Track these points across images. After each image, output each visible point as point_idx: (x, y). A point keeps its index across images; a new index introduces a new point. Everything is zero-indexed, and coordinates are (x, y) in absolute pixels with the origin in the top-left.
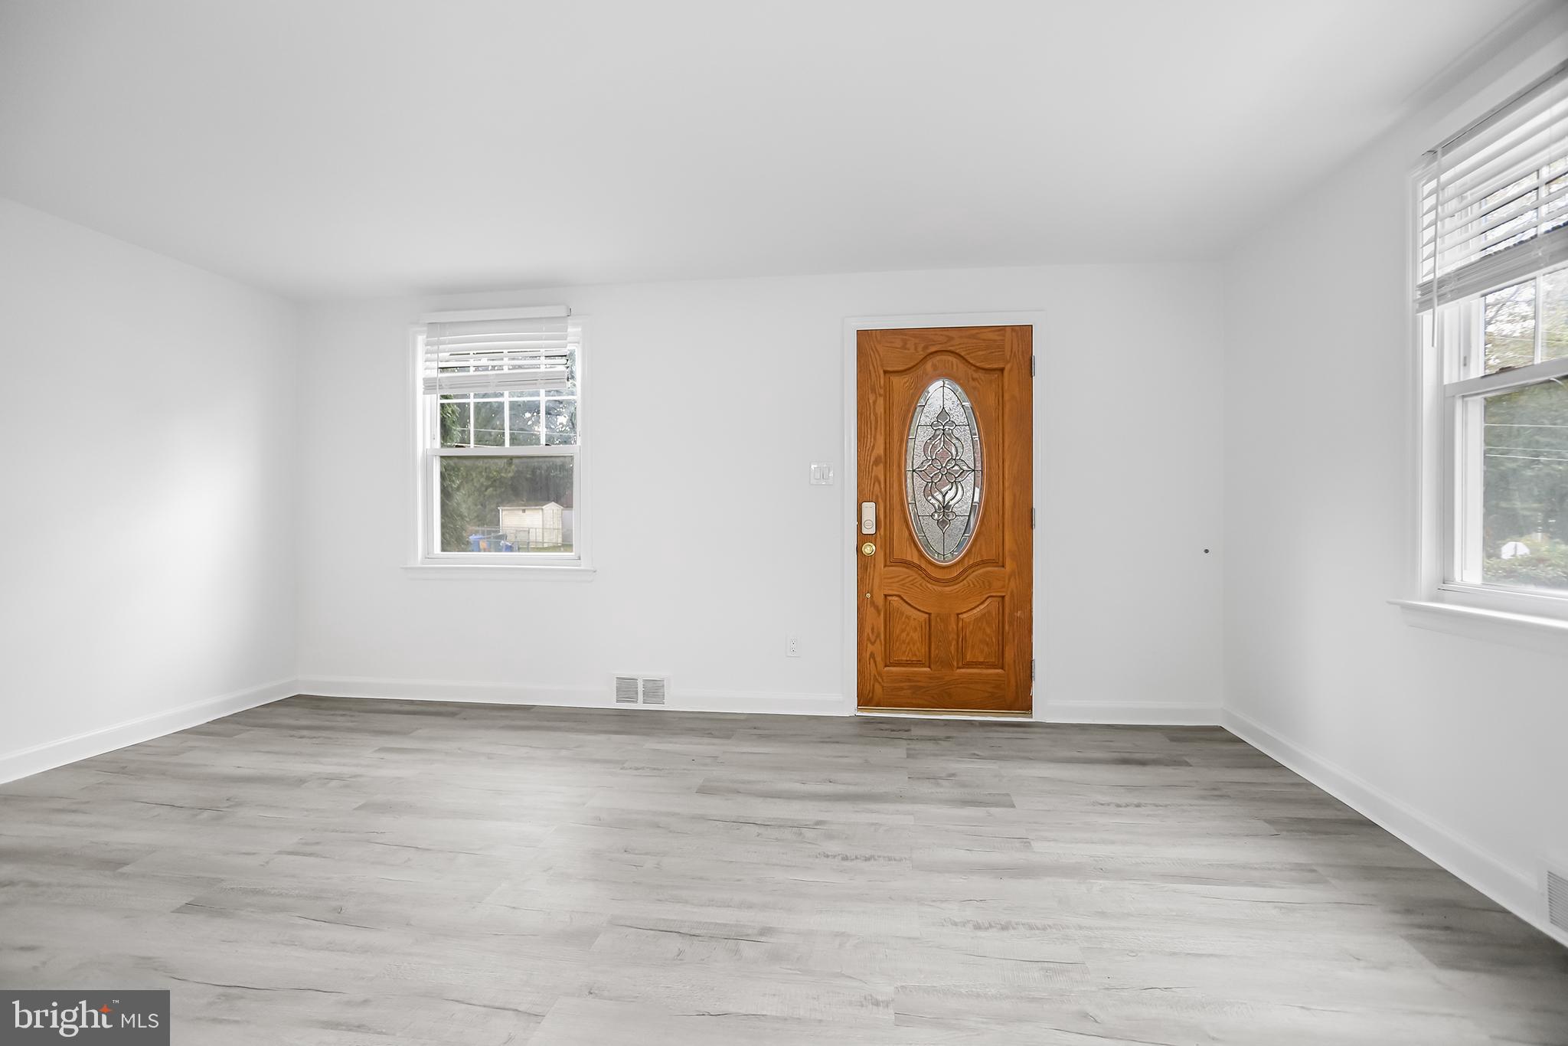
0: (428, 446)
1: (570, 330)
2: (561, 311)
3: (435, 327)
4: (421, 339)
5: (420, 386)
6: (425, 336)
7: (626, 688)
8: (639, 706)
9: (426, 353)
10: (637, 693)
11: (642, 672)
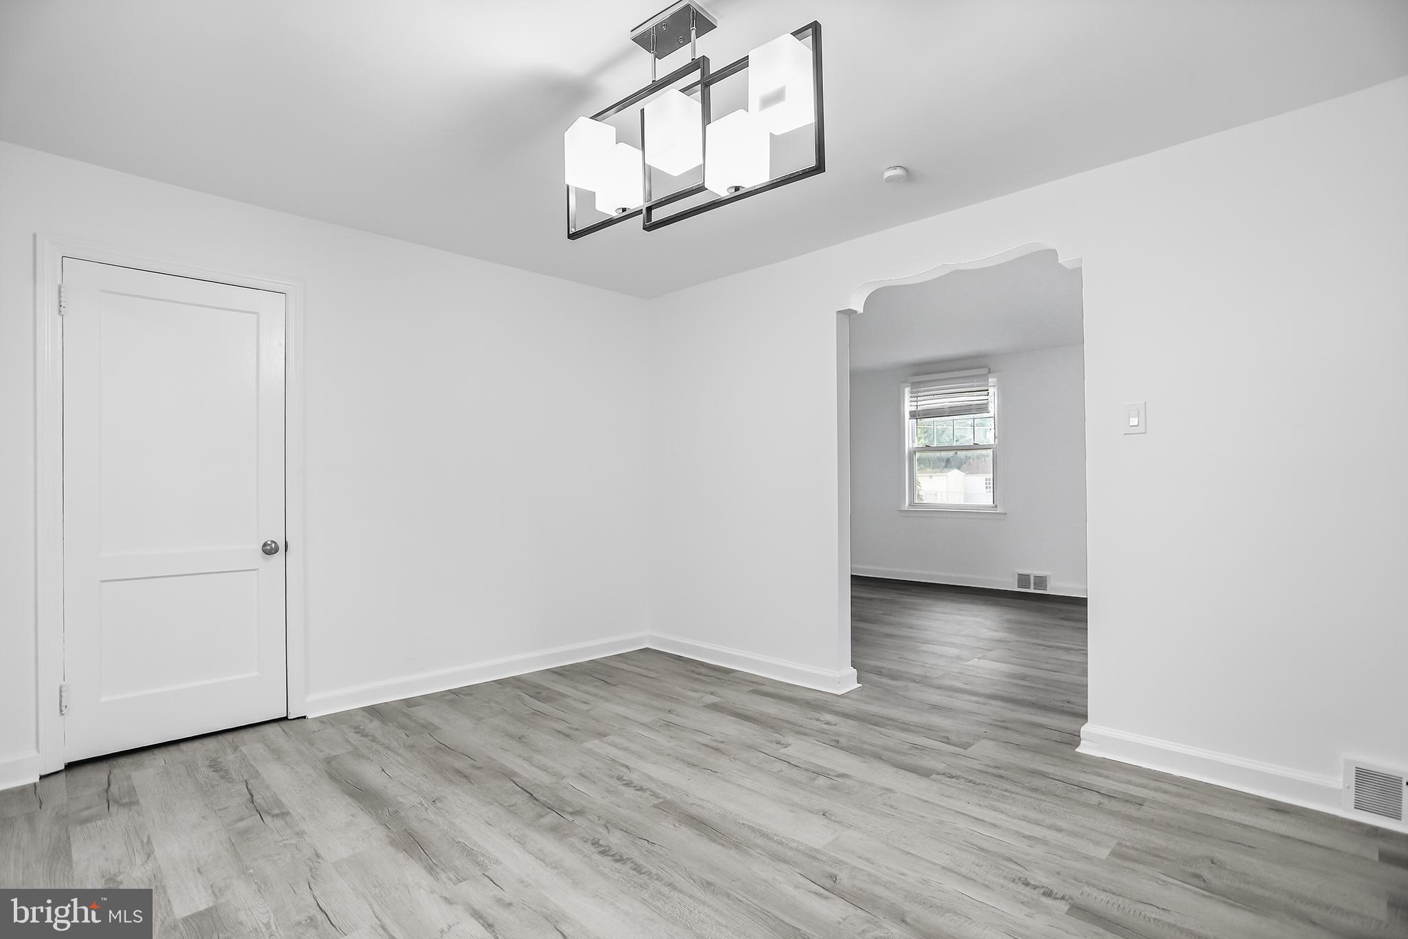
0: (911, 446)
1: (990, 380)
2: (985, 371)
3: (915, 385)
4: (907, 390)
5: (907, 415)
6: (909, 388)
7: (1023, 579)
8: (1032, 590)
9: (911, 397)
10: (1030, 583)
11: (1033, 571)
